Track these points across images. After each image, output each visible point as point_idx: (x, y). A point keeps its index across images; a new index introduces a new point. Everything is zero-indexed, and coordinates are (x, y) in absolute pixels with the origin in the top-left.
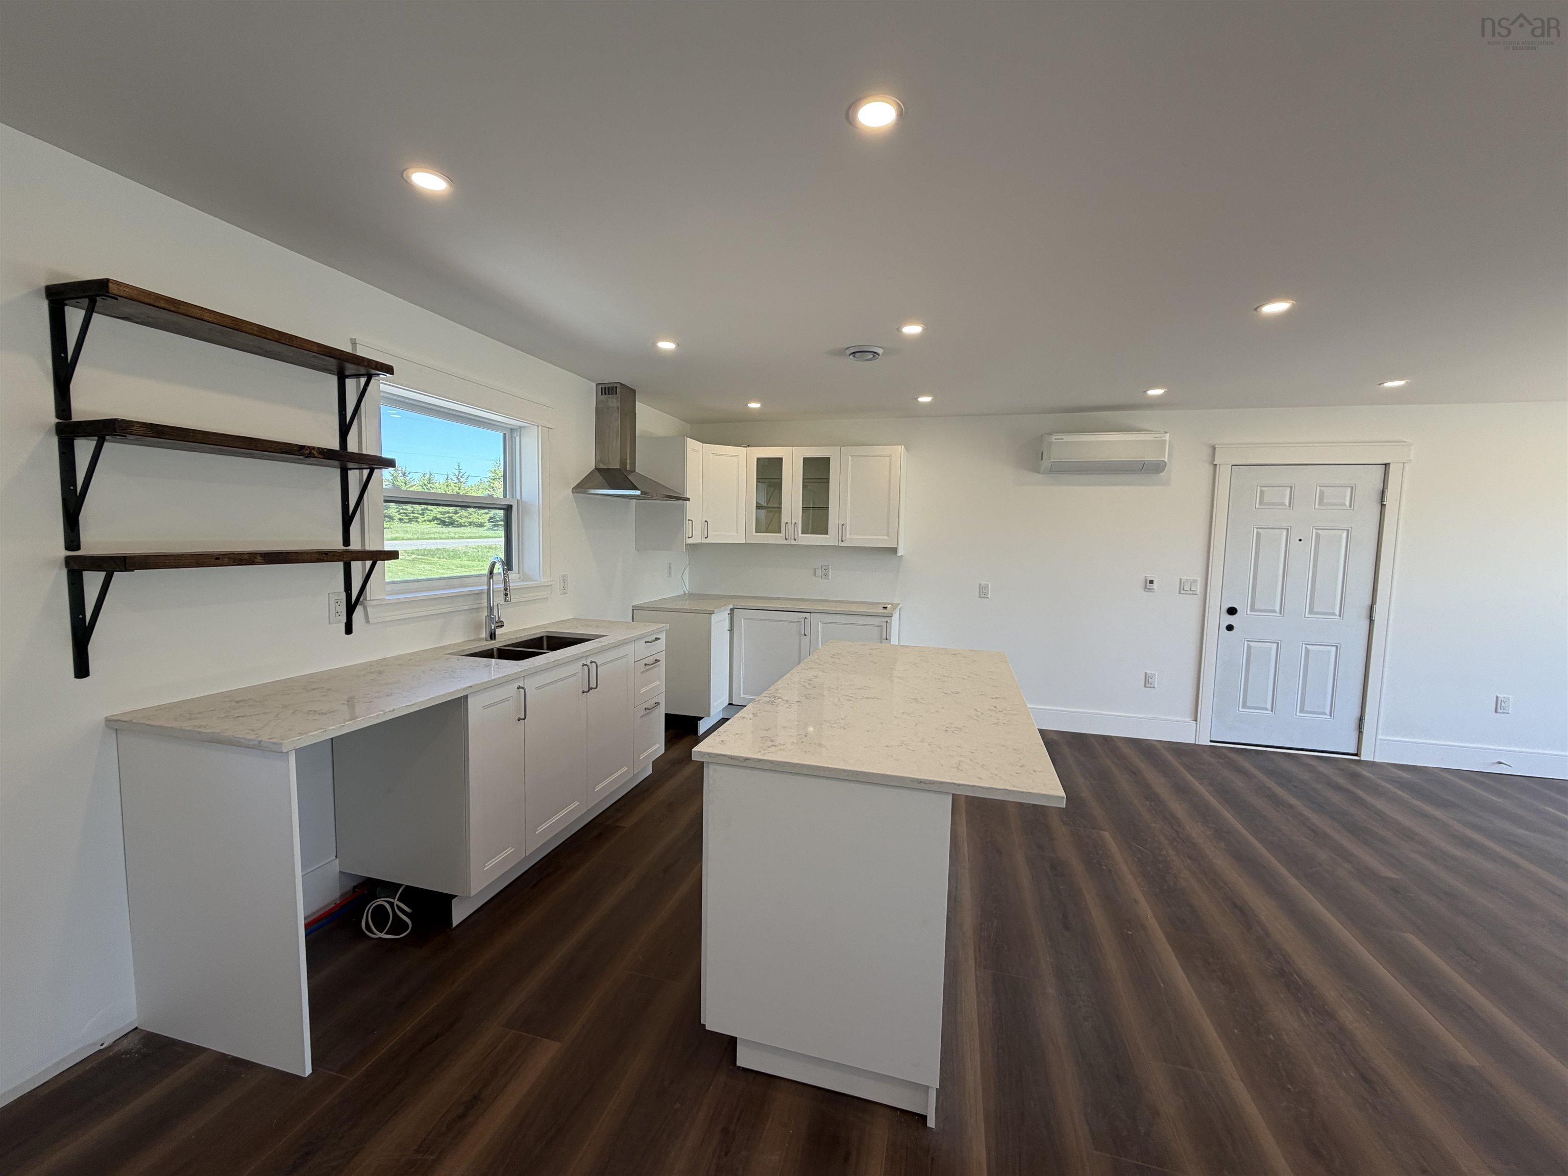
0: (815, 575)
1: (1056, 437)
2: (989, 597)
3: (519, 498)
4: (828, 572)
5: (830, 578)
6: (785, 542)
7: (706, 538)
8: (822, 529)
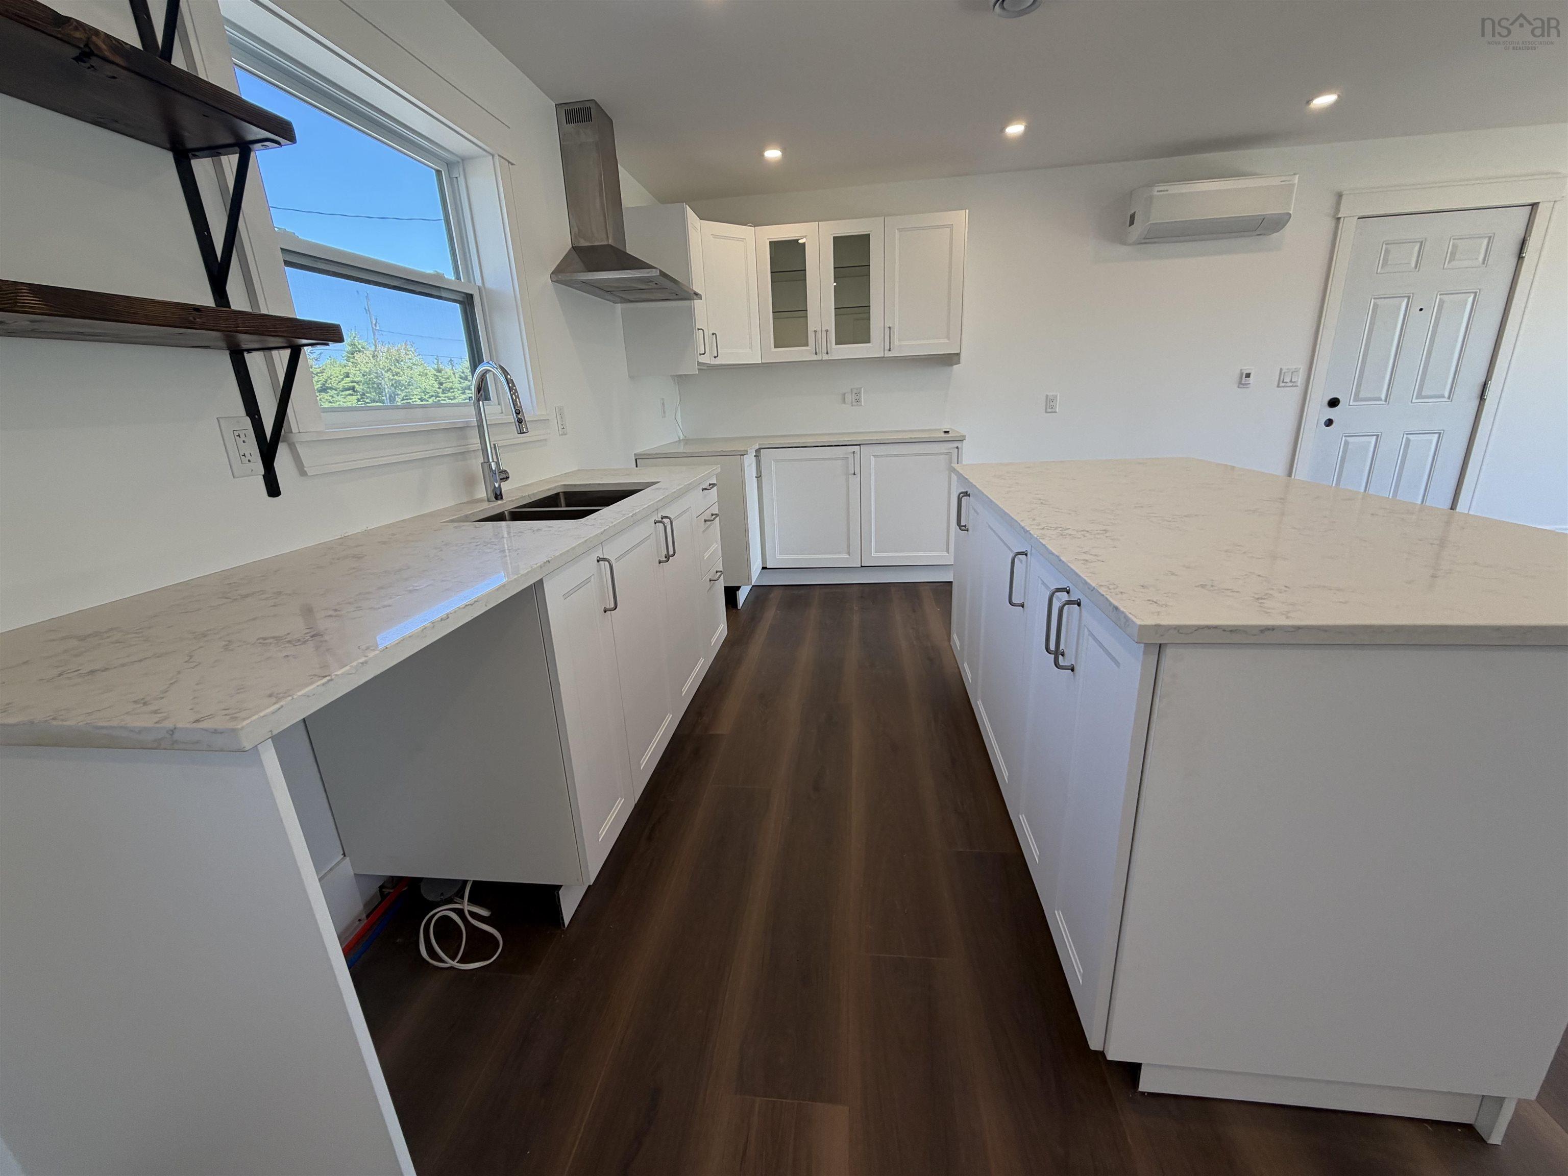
0: (844, 401)
1: (1161, 188)
2: (1057, 411)
3: (481, 285)
4: (860, 397)
5: (863, 404)
6: (815, 358)
7: (715, 357)
8: (864, 336)
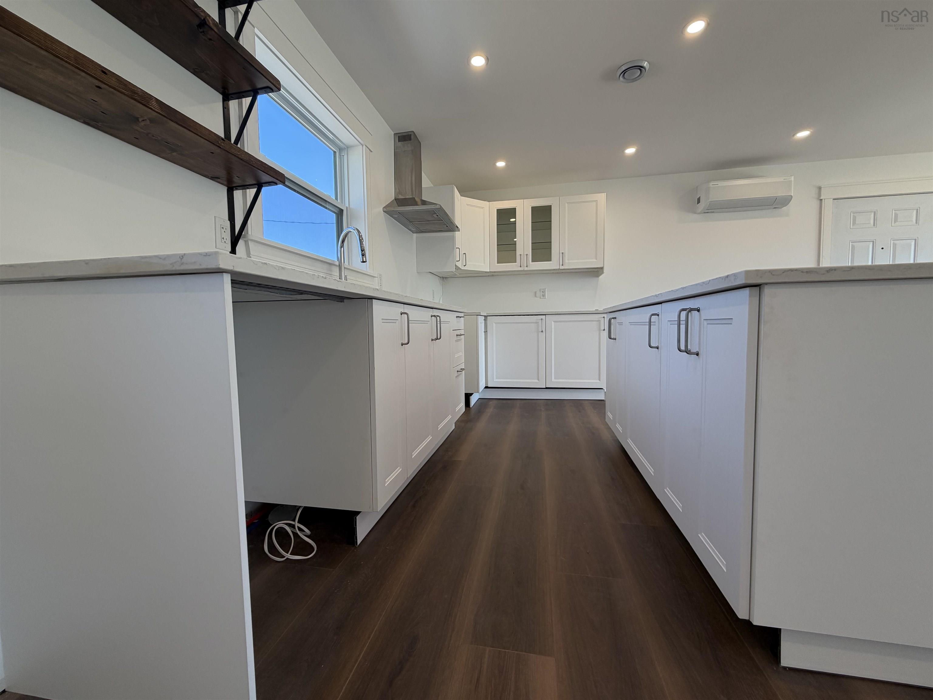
0: (536, 296)
1: (714, 183)
3: (348, 206)
4: (546, 293)
5: (546, 298)
6: (520, 269)
7: (464, 266)
8: (548, 258)
